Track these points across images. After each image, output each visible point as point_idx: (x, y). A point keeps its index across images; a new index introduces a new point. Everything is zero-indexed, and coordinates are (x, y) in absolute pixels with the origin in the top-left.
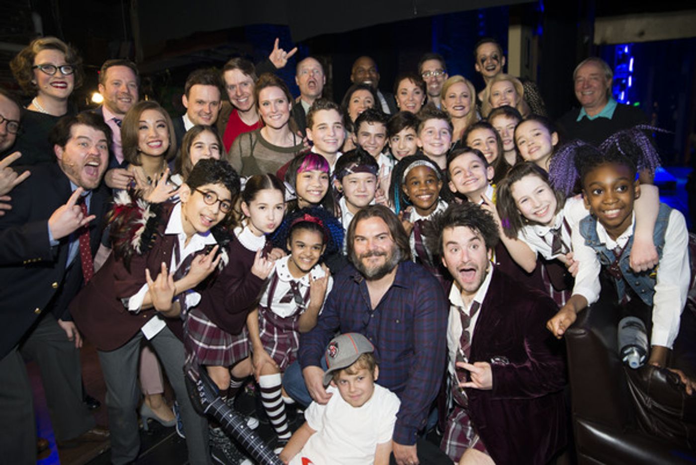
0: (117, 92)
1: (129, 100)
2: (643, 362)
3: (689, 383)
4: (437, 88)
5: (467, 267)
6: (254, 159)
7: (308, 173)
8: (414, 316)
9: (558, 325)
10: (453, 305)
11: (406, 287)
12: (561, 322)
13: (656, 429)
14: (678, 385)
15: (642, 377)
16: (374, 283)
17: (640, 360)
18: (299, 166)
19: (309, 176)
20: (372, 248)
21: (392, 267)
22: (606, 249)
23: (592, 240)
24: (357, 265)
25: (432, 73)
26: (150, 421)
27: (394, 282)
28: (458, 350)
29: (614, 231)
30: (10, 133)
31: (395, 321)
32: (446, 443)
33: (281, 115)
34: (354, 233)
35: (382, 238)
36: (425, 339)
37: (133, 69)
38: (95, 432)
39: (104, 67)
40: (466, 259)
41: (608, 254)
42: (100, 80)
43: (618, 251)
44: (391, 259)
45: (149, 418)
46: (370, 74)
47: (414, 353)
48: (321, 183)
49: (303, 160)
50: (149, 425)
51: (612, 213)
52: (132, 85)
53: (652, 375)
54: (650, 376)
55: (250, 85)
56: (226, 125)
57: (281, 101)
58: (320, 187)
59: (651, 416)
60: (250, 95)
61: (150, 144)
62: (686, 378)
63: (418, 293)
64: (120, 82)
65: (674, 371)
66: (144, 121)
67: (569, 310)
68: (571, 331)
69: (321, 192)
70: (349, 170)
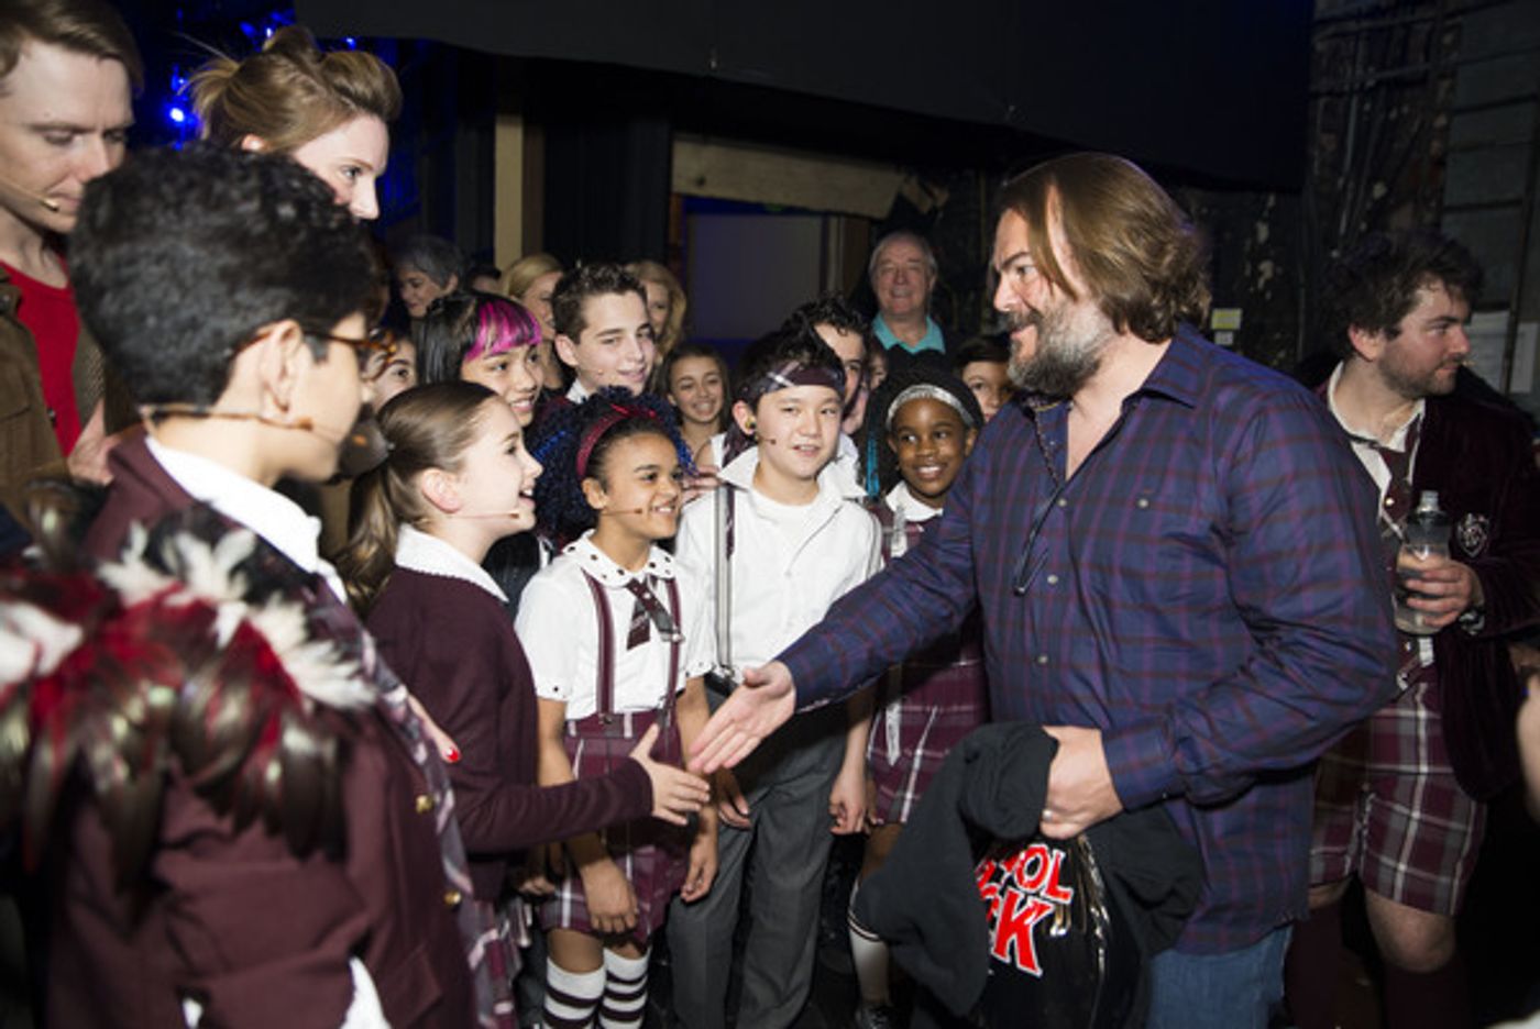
70: (780, 379)
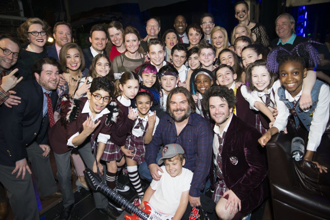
0: (61, 37)
1: (67, 41)
2: (302, 158)
3: (321, 168)
4: (209, 31)
6: (124, 67)
7: (147, 74)
8: (197, 138)
9: (263, 141)
10: (216, 133)
11: (194, 125)
12: (264, 140)
13: (308, 188)
14: (316, 168)
15: (300, 165)
16: (179, 123)
17: (300, 157)
18: (143, 70)
19: (147, 76)
20: (179, 108)
21: (187, 116)
22: (289, 102)
23: (283, 98)
24: (171, 115)
25: (207, 23)
26: (81, 188)
27: (188, 123)
28: (218, 154)
29: (294, 93)
30: (15, 58)
31: (189, 141)
32: (215, 196)
33: (135, 47)
34: (170, 100)
35: (183, 103)
36: (203, 148)
37: (69, 26)
38: (57, 193)
39: (55, 25)
41: (290, 104)
42: (54, 31)
43: (295, 102)
44: (187, 112)
45: (80, 187)
46: (182, 23)
47: (198, 155)
48: (152, 79)
49: (145, 67)
50: (80, 190)
51: (291, 85)
52: (68, 34)
53: (305, 164)
54: (304, 164)
55: (120, 35)
56: (110, 52)
57: (135, 41)
58: (152, 81)
59: (306, 182)
60: (121, 39)
61: (72, 65)
62: (319, 166)
63: (199, 128)
64: (62, 33)
65: (315, 162)
66: (69, 55)
67: (268, 134)
68: (269, 144)
69: (152, 83)
70: (163, 74)
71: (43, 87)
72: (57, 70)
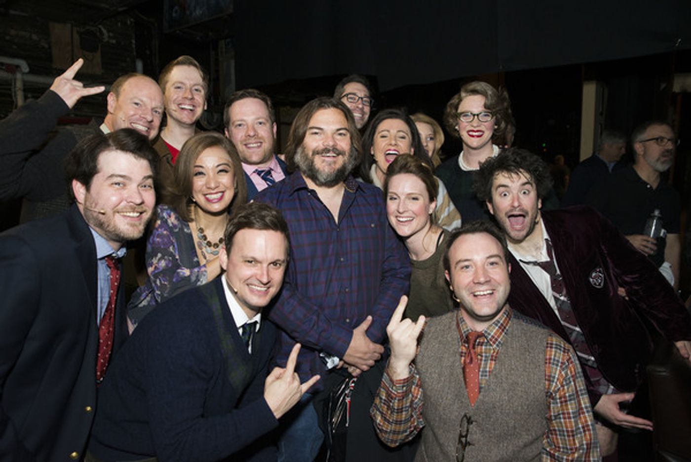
5: (516, 213)
40: (516, 204)
61: (208, 196)
66: (201, 167)
71: (97, 229)
72: (149, 173)
